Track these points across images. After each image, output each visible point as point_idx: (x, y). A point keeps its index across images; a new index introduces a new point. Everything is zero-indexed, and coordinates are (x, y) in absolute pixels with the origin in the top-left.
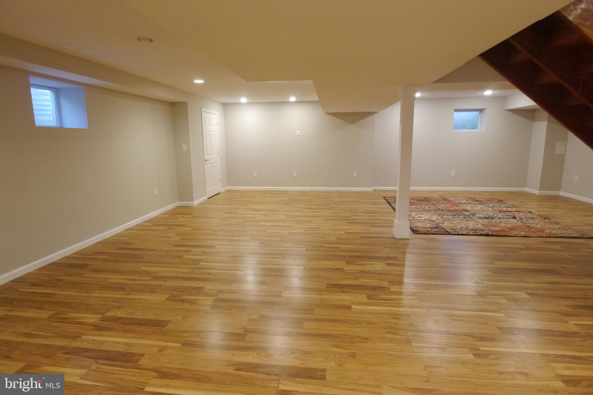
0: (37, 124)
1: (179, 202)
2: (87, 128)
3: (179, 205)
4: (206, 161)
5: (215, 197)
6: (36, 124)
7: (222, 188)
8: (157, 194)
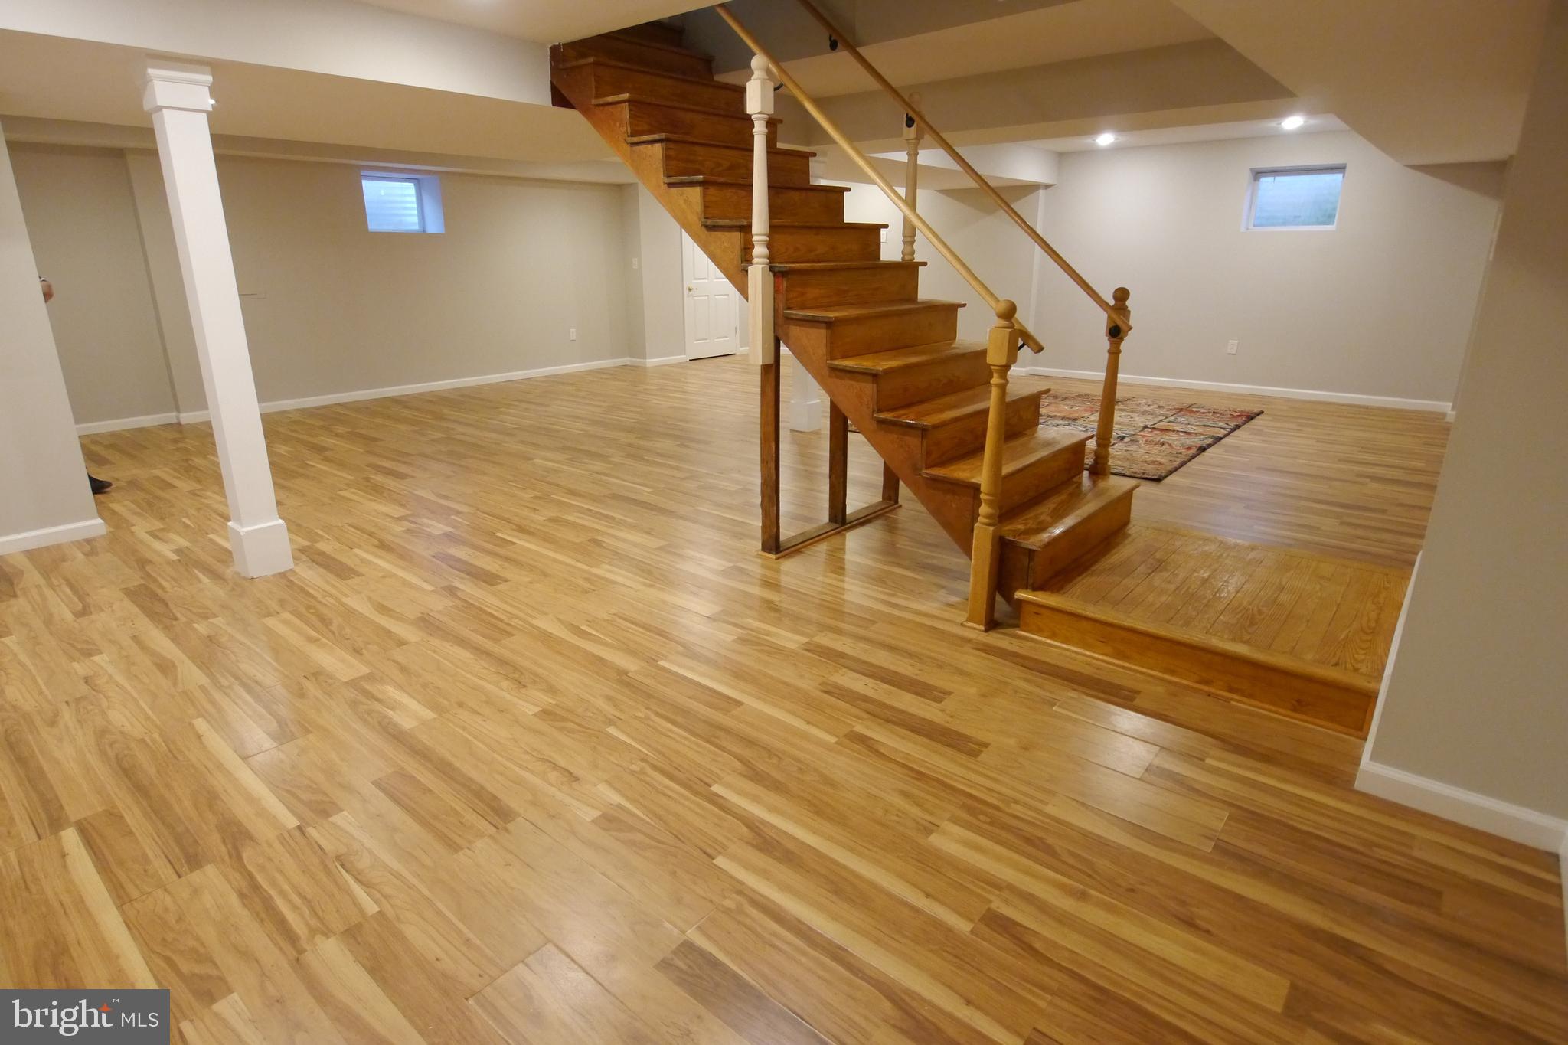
0: (373, 226)
1: (629, 359)
2: (444, 232)
3: (628, 363)
4: (690, 290)
5: (719, 359)
6: (370, 227)
7: (741, 347)
8: (574, 338)
